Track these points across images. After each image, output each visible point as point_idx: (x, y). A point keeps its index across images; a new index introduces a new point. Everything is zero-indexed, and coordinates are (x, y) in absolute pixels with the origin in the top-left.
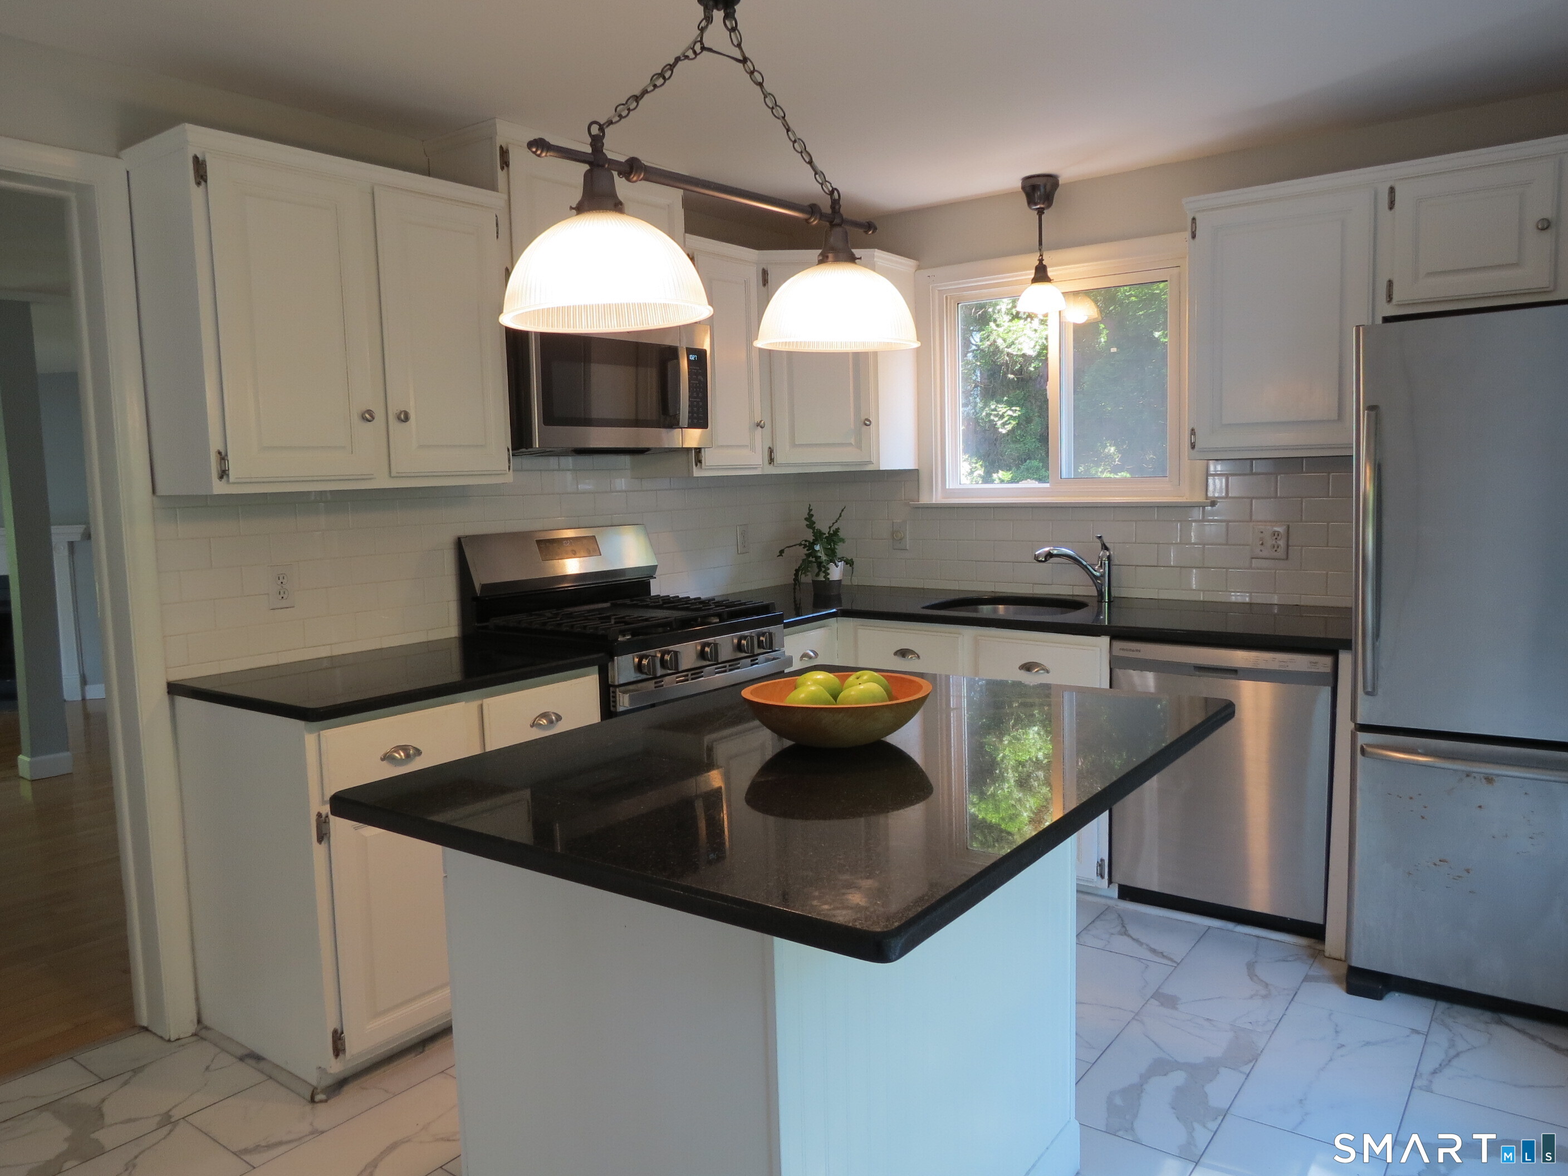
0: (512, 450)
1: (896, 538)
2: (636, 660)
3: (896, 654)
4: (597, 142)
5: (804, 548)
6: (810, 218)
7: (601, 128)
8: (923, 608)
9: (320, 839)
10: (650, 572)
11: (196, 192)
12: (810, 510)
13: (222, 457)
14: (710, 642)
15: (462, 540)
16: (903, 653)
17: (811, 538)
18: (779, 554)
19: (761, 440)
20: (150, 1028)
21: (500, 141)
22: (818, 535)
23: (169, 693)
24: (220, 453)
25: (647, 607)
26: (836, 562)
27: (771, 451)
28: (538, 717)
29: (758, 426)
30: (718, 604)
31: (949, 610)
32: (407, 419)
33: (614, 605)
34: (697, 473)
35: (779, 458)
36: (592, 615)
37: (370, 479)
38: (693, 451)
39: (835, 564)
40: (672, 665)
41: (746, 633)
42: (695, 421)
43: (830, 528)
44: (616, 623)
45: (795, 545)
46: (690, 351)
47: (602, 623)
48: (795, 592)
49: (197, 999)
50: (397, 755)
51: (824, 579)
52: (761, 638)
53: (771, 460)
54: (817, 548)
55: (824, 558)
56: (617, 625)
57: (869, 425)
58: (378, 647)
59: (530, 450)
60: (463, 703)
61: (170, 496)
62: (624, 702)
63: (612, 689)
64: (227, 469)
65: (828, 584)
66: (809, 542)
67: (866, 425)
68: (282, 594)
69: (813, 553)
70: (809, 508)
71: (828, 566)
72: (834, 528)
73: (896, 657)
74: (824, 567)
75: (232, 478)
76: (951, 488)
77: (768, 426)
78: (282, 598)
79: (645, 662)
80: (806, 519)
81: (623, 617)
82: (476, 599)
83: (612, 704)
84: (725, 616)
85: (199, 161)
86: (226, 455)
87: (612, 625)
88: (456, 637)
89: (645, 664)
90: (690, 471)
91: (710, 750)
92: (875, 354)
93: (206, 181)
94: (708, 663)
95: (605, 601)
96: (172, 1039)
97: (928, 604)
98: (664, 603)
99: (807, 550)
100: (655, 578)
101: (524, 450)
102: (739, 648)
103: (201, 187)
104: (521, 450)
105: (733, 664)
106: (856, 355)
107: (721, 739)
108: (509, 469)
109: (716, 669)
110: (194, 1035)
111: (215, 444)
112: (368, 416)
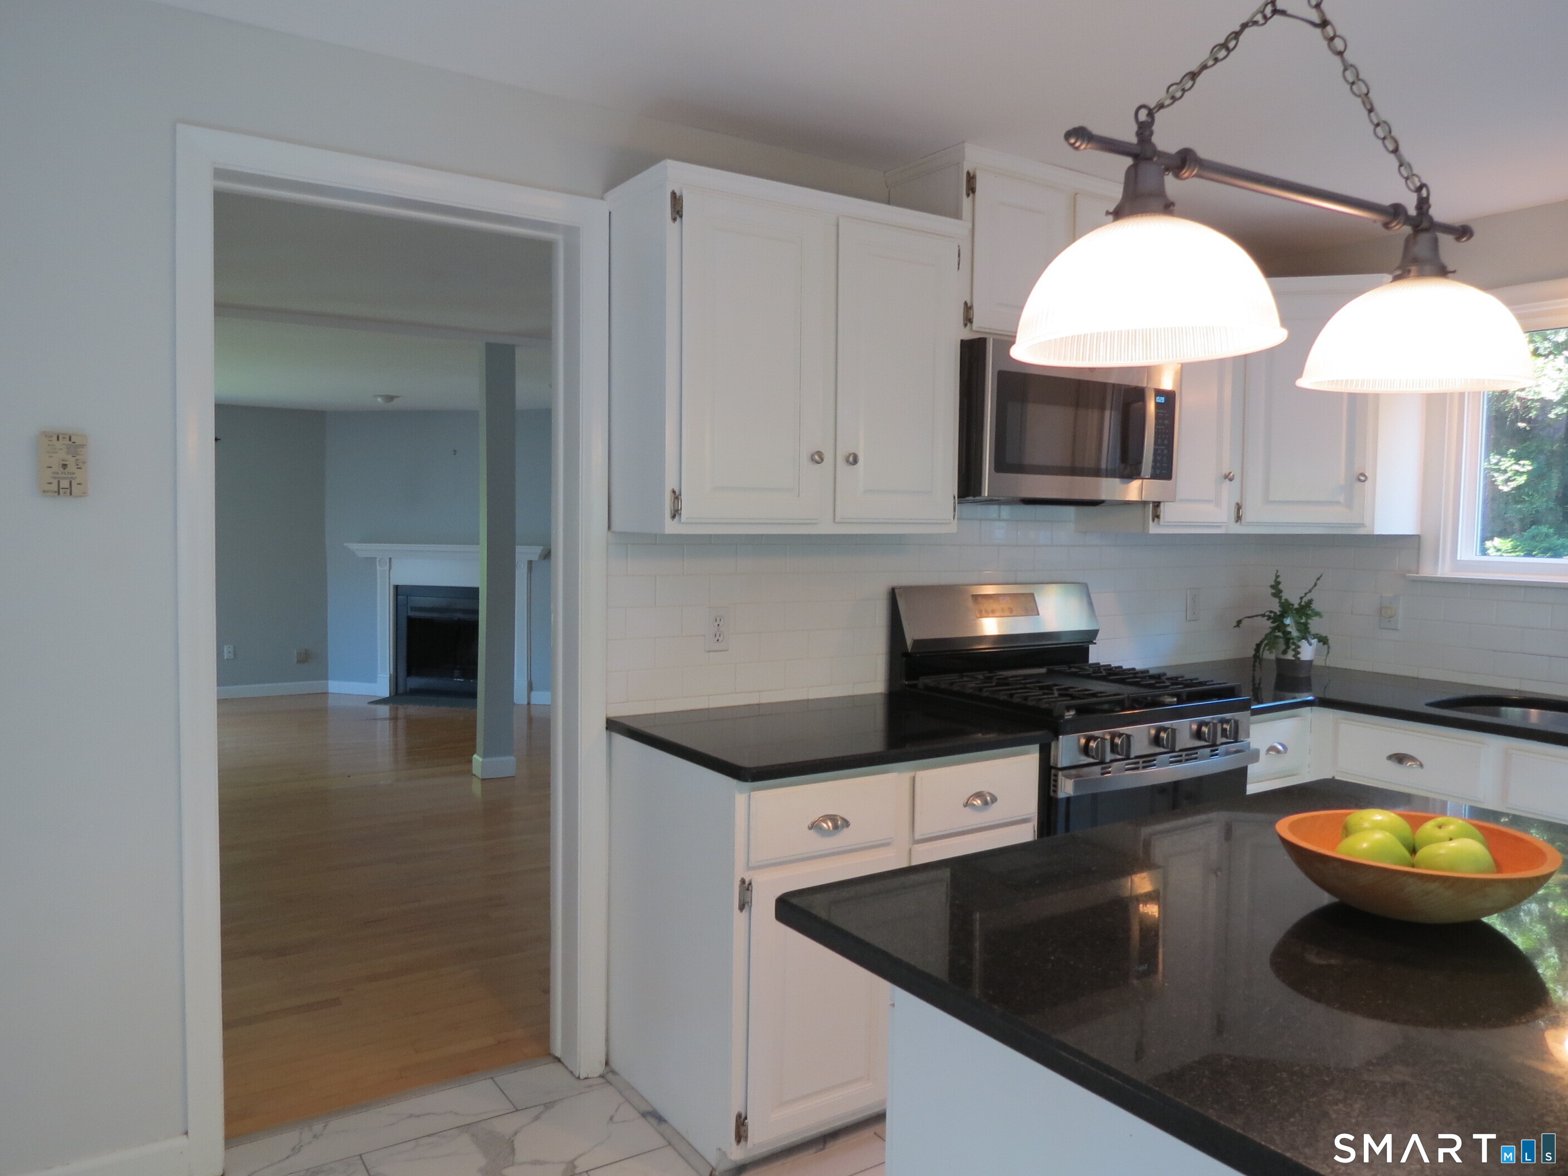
0: (959, 497)
1: (1385, 615)
2: (1083, 741)
3: (1390, 757)
4: (1145, 130)
5: (1268, 619)
6: (1391, 222)
7: (1151, 114)
8: (1427, 705)
9: (742, 908)
10: (1091, 636)
11: (672, 228)
12: (1277, 577)
13: (676, 496)
14: (1166, 726)
15: (896, 591)
16: (1400, 758)
17: (1277, 609)
18: (1235, 624)
19: (1229, 494)
20: (562, 1060)
21: (967, 166)
22: (1286, 608)
23: (607, 728)
24: (674, 492)
25: (1088, 677)
26: (1309, 639)
27: (1239, 507)
28: (971, 797)
29: (1225, 478)
30: (1175, 681)
31: (1457, 710)
32: (855, 461)
33: (1050, 672)
34: (1154, 529)
35: (1248, 515)
36: (1030, 683)
37: (815, 524)
38: (1151, 505)
39: (1308, 642)
40: (1122, 750)
41: (1207, 718)
42: (1158, 471)
43: (1301, 598)
44: (1060, 695)
45: (1257, 616)
46: (1159, 393)
47: (1044, 694)
48: (1254, 670)
49: (607, 1040)
50: (825, 825)
51: (1294, 659)
52: (1225, 726)
53: (1238, 518)
54: (1288, 621)
55: (1295, 634)
56: (1063, 699)
57: (1364, 481)
58: (805, 697)
59: (977, 498)
60: (895, 774)
61: (625, 533)
62: (1066, 788)
63: (1053, 771)
64: (680, 508)
65: (1297, 664)
66: (1275, 613)
67: (1360, 480)
68: (718, 637)
69: (1280, 627)
70: (1276, 574)
71: (1299, 643)
72: (1305, 599)
73: (1389, 762)
74: (1294, 644)
75: (683, 519)
76: (1463, 559)
77: (1237, 479)
78: (718, 640)
79: (1093, 744)
80: (1272, 587)
81: (1066, 689)
82: (906, 654)
83: (1052, 788)
84: (1184, 697)
85: (676, 195)
86: (680, 494)
87: (1055, 698)
88: (882, 693)
89: (1093, 746)
90: (1145, 526)
91: (1147, 846)
92: (1377, 396)
93: (681, 217)
94: (1162, 750)
95: (1041, 666)
96: (582, 1077)
97: (1432, 700)
98: (1110, 674)
99: (1272, 622)
100: (1095, 643)
101: (971, 498)
102: (1198, 735)
103: (676, 223)
104: (967, 498)
105: (1190, 754)
106: (1353, 397)
107: (1160, 832)
108: (954, 518)
109: (1171, 757)
110: (602, 1076)
111: (670, 483)
112: (817, 458)
